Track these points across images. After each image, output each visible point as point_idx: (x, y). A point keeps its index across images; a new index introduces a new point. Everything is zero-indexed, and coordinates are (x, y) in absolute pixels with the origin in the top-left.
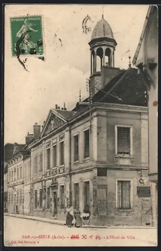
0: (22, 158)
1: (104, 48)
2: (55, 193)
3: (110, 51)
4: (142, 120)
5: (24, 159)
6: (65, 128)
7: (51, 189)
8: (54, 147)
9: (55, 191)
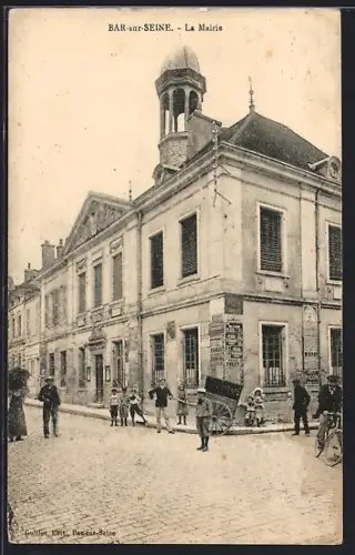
0: (22, 299)
1: (188, 91)
2: (99, 357)
3: (196, 96)
4: (302, 202)
5: (26, 301)
6: (126, 225)
7: (87, 350)
8: (95, 268)
9: (97, 352)
